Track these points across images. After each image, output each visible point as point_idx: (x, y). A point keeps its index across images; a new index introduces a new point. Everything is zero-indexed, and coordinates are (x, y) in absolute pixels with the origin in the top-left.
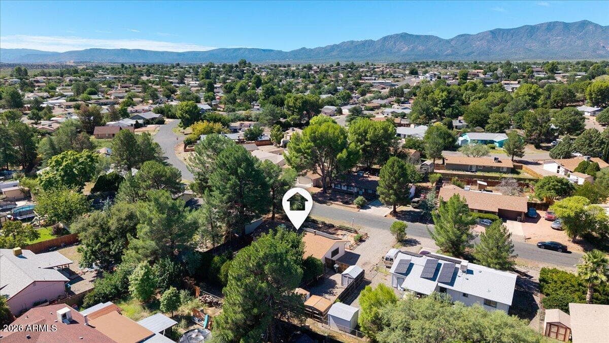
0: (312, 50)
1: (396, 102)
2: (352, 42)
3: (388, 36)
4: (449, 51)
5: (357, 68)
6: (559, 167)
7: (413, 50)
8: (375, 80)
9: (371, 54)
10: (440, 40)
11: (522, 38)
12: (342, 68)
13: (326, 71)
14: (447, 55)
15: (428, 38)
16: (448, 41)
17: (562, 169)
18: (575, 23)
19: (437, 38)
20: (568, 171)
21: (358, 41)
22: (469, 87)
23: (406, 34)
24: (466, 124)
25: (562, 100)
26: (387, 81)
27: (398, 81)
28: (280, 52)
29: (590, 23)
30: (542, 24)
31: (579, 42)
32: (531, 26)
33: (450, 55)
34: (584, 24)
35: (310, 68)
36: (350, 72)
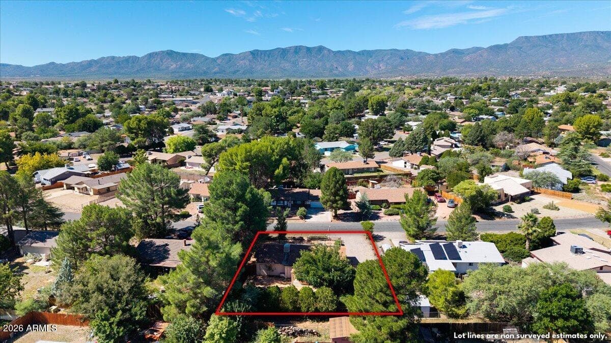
0: (64, 65)
1: (218, 119)
2: (113, 58)
3: (153, 53)
4: (216, 69)
5: (140, 86)
6: (405, 163)
7: (181, 67)
8: (173, 97)
9: (137, 70)
10: (207, 58)
11: (276, 58)
12: (123, 86)
13: (104, 88)
14: (215, 73)
15: (194, 56)
16: (214, 60)
17: (408, 165)
18: (314, 48)
19: (203, 56)
20: (413, 164)
21: (120, 57)
22: (279, 103)
23: (171, 51)
24: (303, 135)
25: (354, 111)
26: (188, 99)
27: (198, 99)
28: (19, 67)
29: (324, 48)
30: (291, 47)
31: (320, 64)
32: (283, 49)
33: (218, 73)
34: (321, 49)
35: (84, 86)
36: (134, 90)
